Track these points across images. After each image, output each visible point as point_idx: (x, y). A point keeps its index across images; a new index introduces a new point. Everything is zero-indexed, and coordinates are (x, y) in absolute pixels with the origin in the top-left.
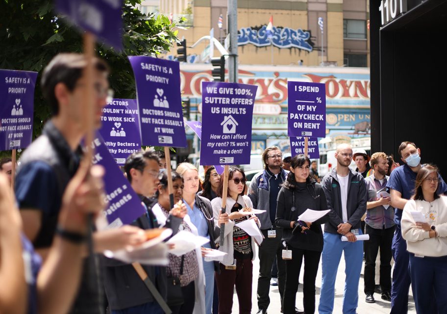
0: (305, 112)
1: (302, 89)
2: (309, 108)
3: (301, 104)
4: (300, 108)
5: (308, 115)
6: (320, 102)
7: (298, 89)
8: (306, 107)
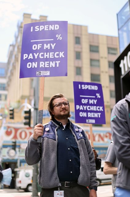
0: (88, 104)
1: (85, 87)
2: (91, 102)
3: (85, 98)
4: (84, 101)
5: (91, 107)
6: (100, 97)
7: (81, 87)
8: (88, 101)
